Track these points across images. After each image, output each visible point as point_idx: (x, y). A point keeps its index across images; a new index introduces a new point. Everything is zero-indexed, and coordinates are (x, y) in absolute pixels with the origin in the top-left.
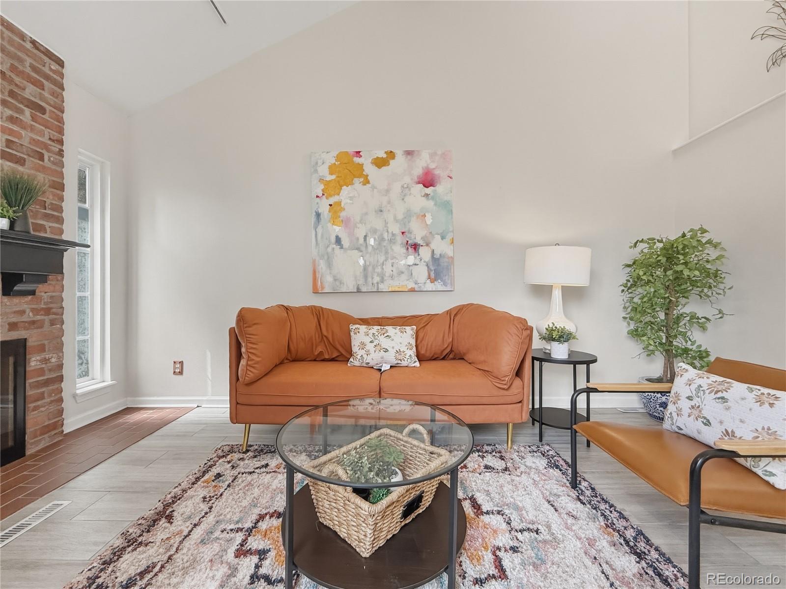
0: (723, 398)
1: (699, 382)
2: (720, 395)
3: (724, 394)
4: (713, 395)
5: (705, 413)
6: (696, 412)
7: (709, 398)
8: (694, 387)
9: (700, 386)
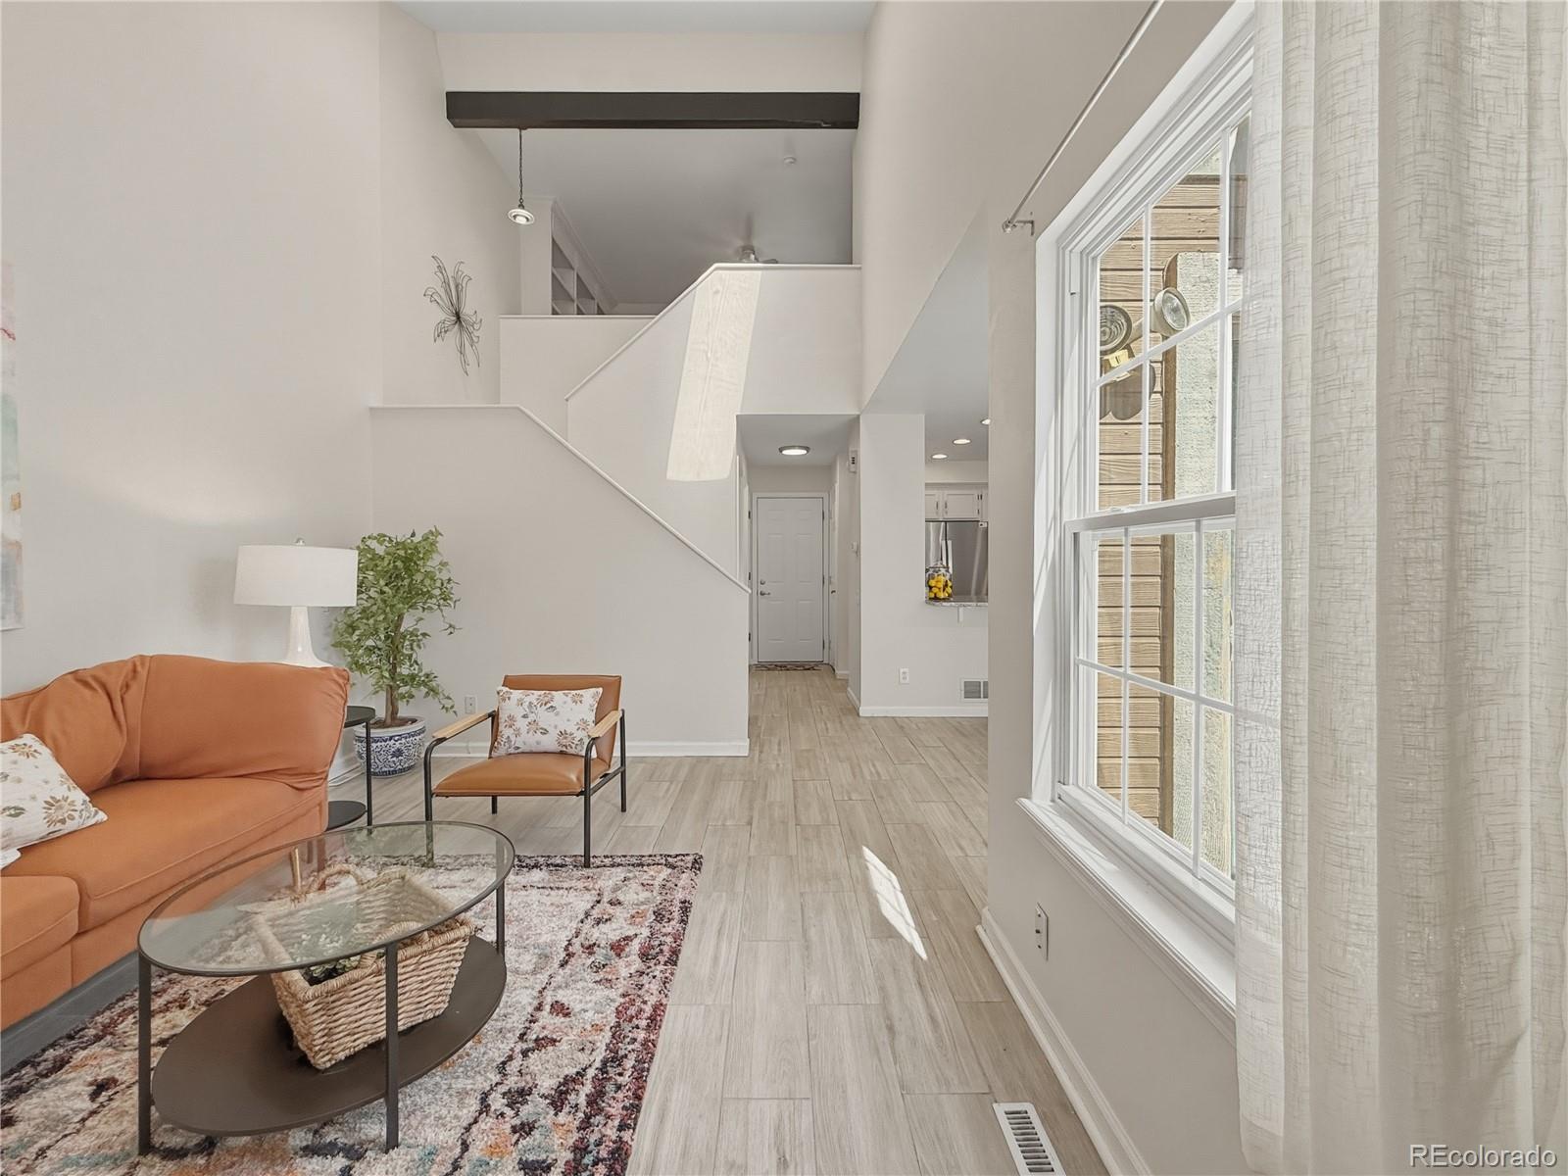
0: (552, 707)
1: (527, 700)
2: (549, 705)
3: (552, 704)
4: (544, 707)
5: (541, 725)
6: (534, 727)
7: (541, 710)
8: (526, 705)
9: (530, 703)
